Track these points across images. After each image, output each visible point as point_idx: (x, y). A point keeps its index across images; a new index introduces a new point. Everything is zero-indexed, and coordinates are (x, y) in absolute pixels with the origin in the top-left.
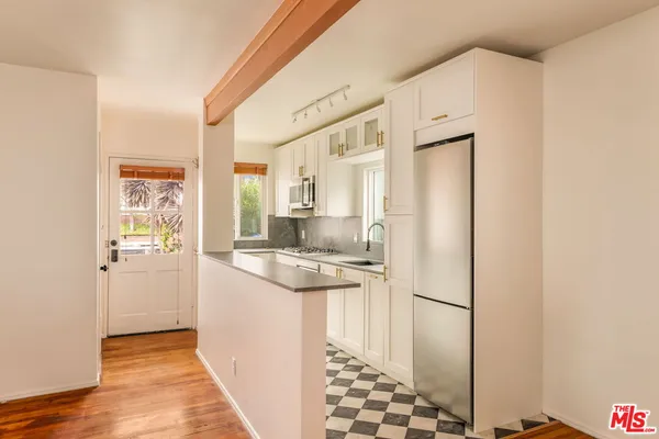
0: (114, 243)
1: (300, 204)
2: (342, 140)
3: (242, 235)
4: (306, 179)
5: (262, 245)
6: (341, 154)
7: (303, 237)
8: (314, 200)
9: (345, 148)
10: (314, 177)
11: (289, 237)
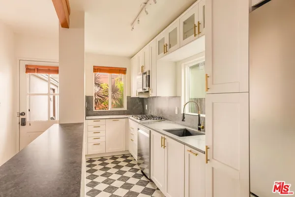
0: (23, 114)
1: (142, 89)
2: (167, 42)
3: (112, 107)
4: (145, 73)
5: (123, 113)
6: (166, 52)
7: (146, 109)
8: (149, 86)
9: (168, 47)
10: (149, 71)
11: (139, 108)
